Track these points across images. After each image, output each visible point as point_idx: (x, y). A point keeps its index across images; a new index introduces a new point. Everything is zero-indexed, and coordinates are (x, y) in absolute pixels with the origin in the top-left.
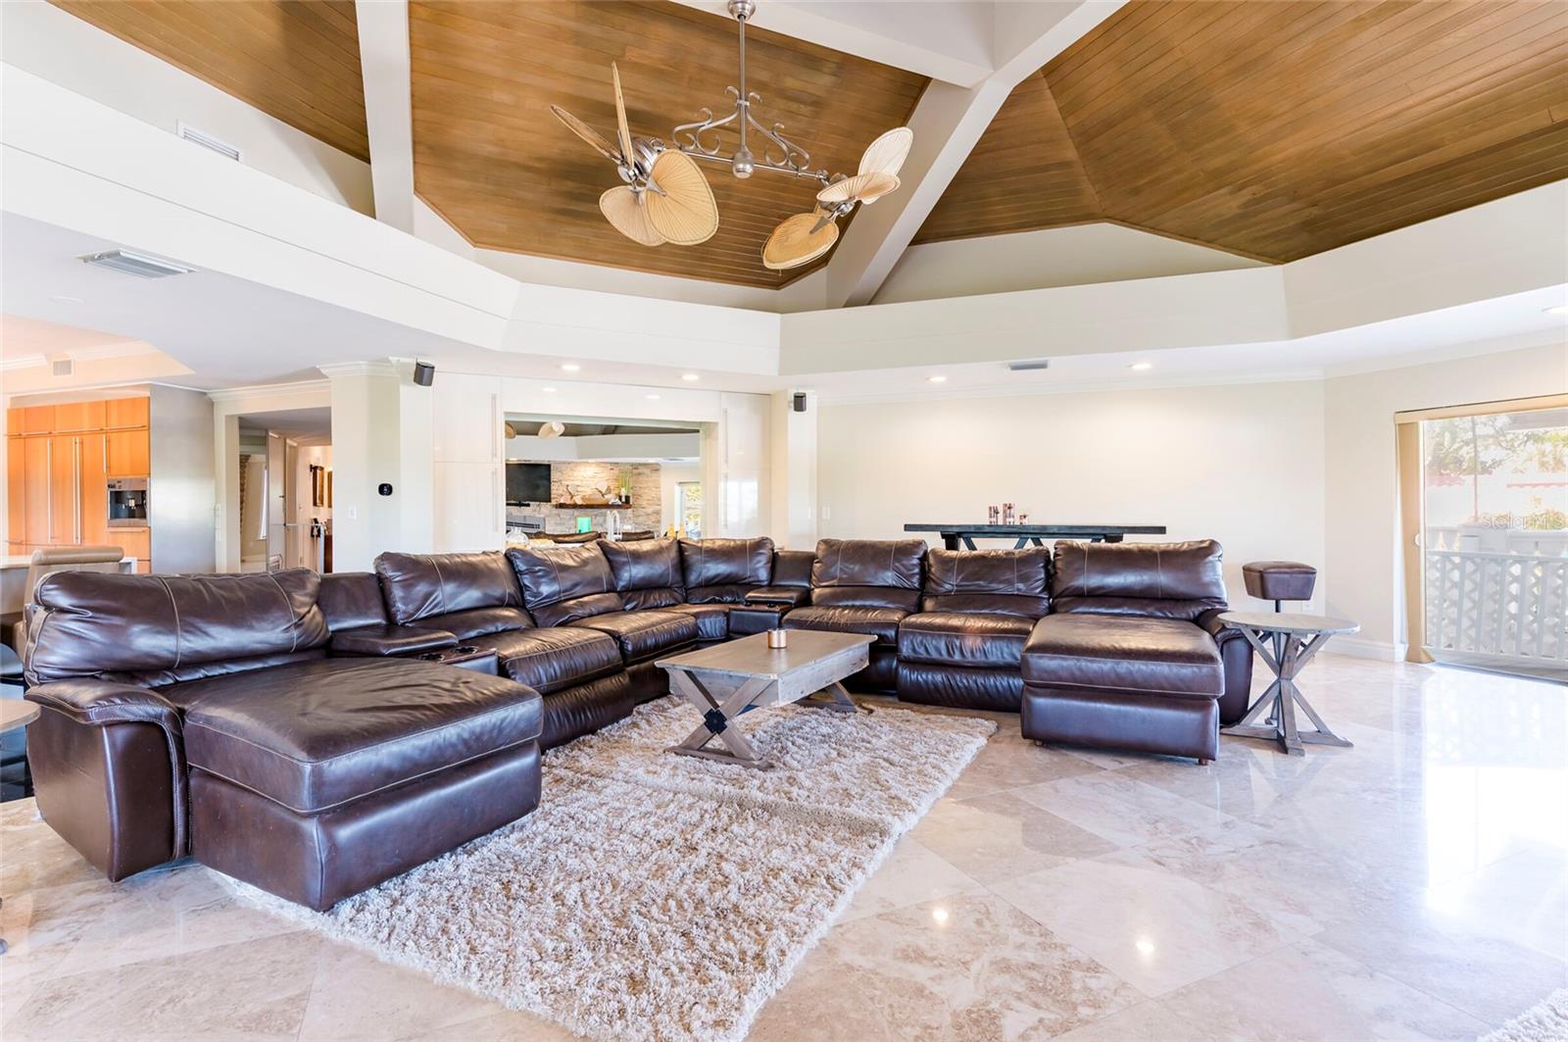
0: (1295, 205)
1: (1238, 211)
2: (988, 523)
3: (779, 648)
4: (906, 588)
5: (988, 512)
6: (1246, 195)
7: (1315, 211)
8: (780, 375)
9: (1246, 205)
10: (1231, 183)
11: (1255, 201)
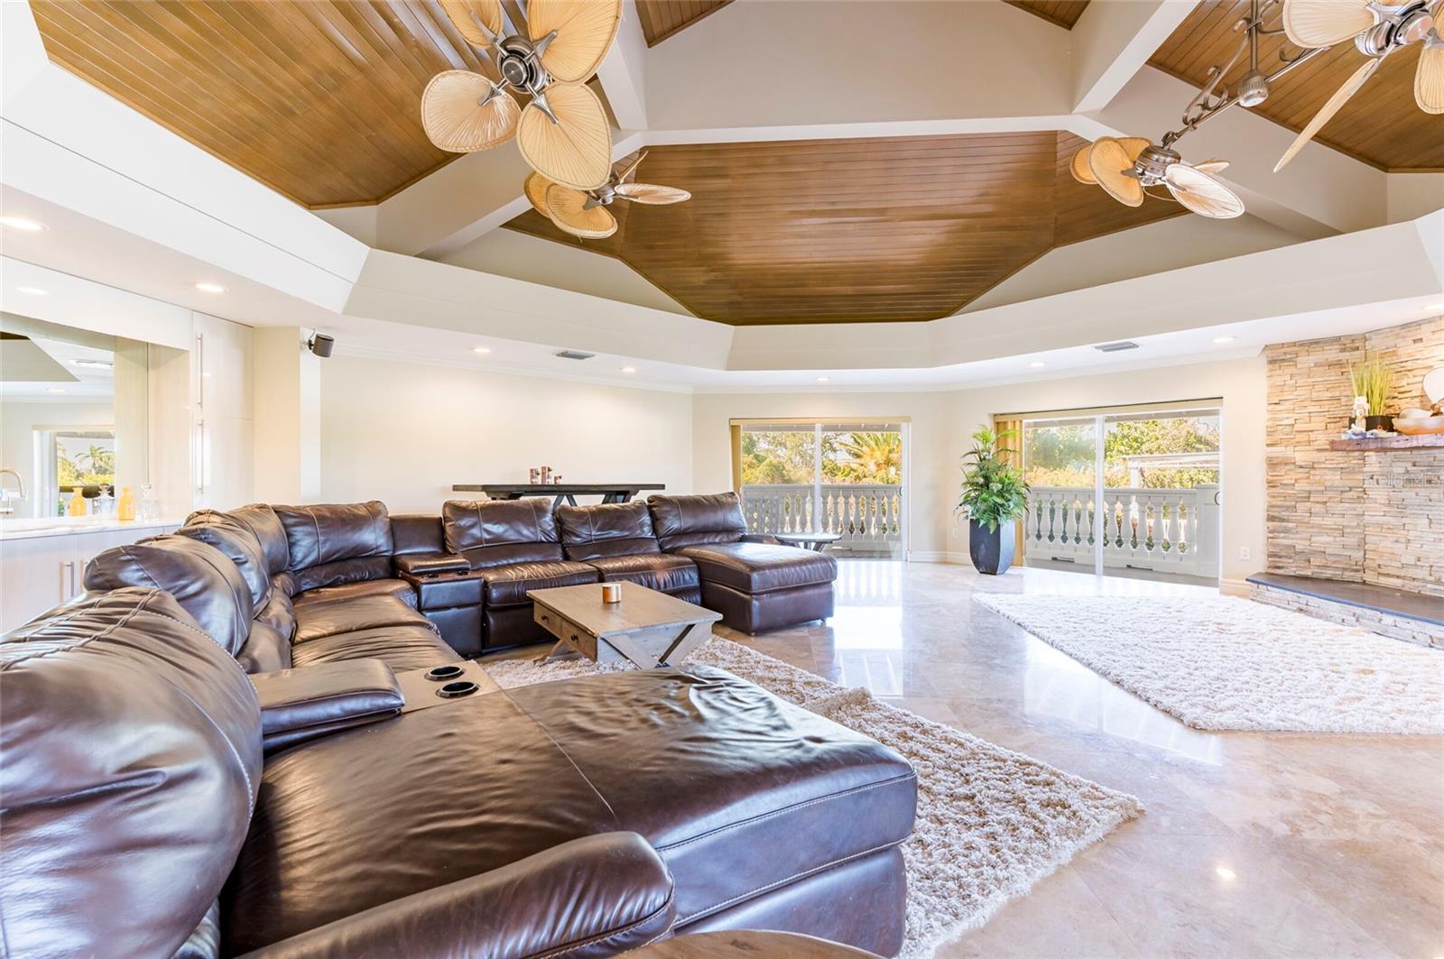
0: (731, 291)
1: (702, 284)
2: (529, 483)
3: (618, 602)
4: (550, 542)
5: (529, 474)
6: (712, 276)
7: (739, 299)
8: (343, 313)
9: (708, 282)
10: (708, 266)
11: (715, 281)
